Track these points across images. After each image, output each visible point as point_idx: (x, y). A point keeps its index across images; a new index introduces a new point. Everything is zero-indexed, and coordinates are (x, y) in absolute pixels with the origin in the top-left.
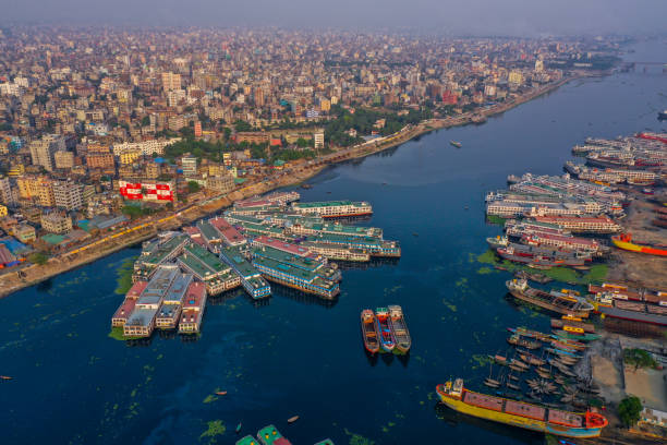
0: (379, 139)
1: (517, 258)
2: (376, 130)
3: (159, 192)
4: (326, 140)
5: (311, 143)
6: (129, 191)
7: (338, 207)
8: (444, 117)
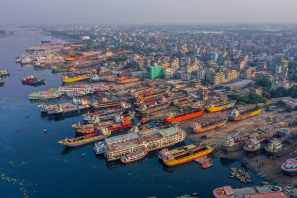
1: (46, 66)
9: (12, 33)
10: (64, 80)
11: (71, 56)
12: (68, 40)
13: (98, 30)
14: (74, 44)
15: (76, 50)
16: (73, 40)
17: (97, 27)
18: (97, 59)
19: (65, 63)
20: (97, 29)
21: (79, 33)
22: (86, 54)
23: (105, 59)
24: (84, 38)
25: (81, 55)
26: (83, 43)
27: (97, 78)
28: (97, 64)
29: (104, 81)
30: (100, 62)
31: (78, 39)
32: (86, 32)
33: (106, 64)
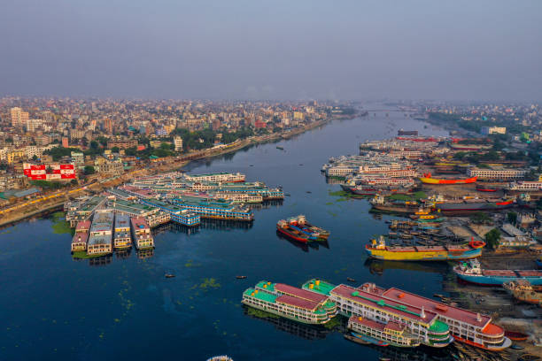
0: (223, 146)
1: (365, 193)
2: (218, 139)
3: (62, 172)
4: (184, 145)
5: (173, 147)
6: (33, 172)
7: (220, 176)
8: (261, 134)
9: (365, 114)
10: (374, 252)
11: (439, 172)
12: (454, 132)
13: (534, 114)
14: (460, 143)
15: (459, 157)
16: (466, 132)
17: (533, 107)
18: (505, 191)
19: (415, 190)
20: (531, 111)
21: (486, 119)
22: (478, 172)
23: (528, 198)
24: (491, 130)
25: (464, 171)
26: (484, 142)
27: (475, 271)
28: (497, 210)
29: (497, 289)
30: (511, 206)
31: (478, 131)
32: (503, 117)
33: (526, 219)
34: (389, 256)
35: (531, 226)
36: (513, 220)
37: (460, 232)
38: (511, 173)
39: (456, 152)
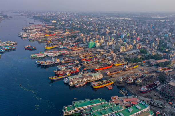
1: (35, 40)
9: (11, 17)
10: (46, 48)
11: (47, 33)
12: (44, 22)
14: (48, 26)
17: (59, 13)
18: (61, 36)
20: (59, 15)
21: (49, 18)
22: (55, 33)
23: (65, 36)
24: (53, 22)
25: (52, 33)
26: (53, 25)
27: (62, 47)
28: (61, 39)
29: (66, 49)
30: (63, 38)
31: (50, 22)
32: (53, 17)
33: (66, 39)
34: (48, 48)
35: (67, 40)
36: (64, 40)
37: (57, 43)
38: (61, 32)
39: (48, 28)
